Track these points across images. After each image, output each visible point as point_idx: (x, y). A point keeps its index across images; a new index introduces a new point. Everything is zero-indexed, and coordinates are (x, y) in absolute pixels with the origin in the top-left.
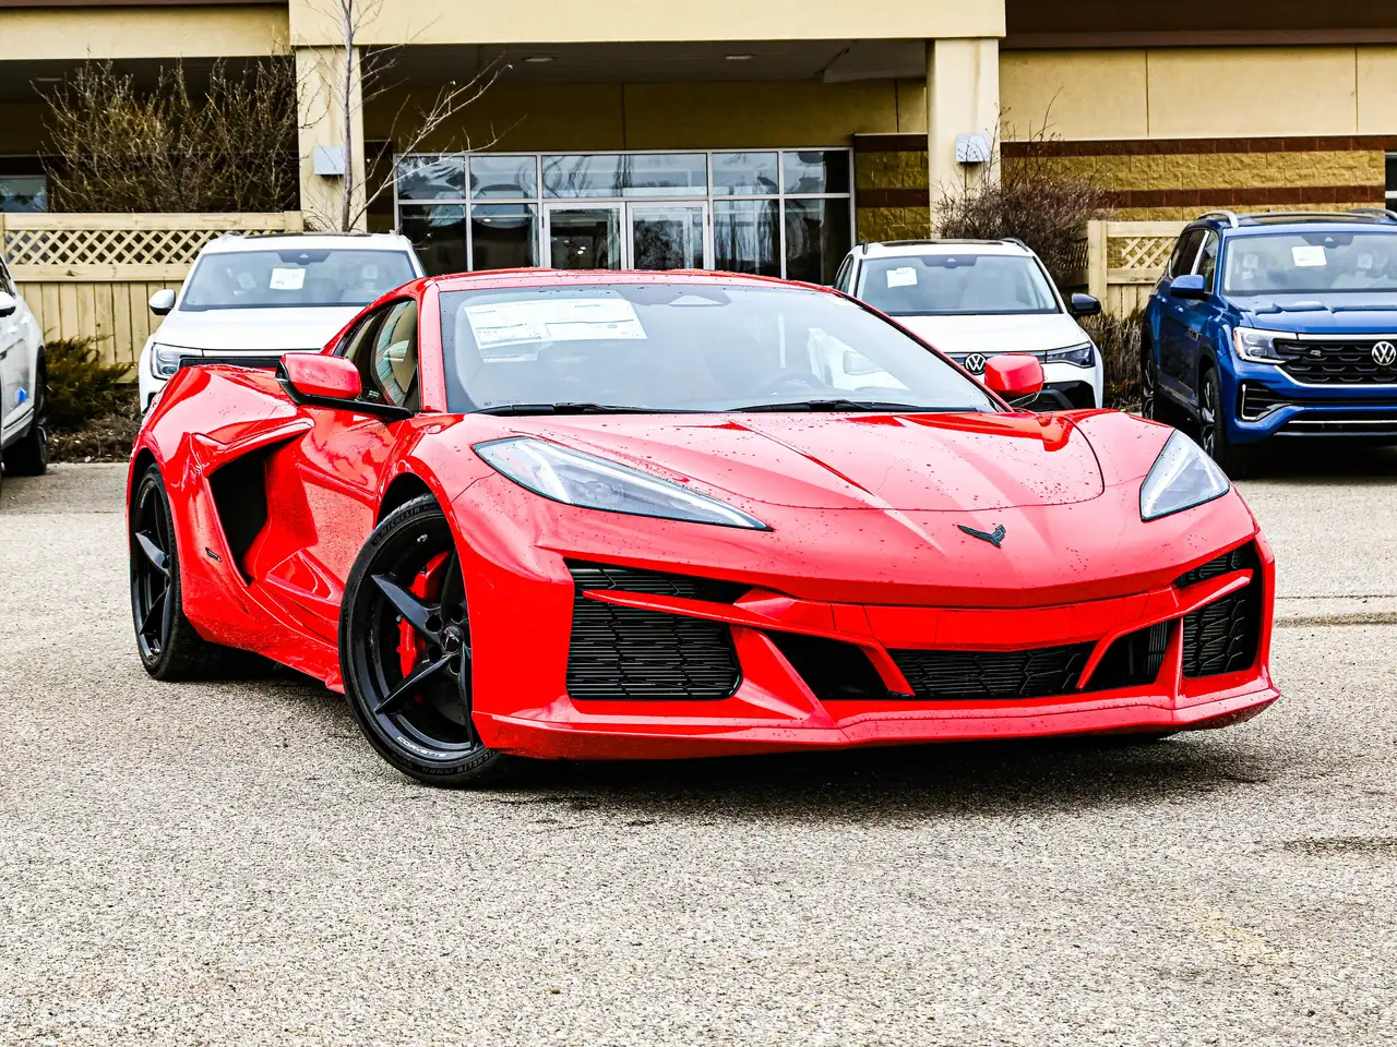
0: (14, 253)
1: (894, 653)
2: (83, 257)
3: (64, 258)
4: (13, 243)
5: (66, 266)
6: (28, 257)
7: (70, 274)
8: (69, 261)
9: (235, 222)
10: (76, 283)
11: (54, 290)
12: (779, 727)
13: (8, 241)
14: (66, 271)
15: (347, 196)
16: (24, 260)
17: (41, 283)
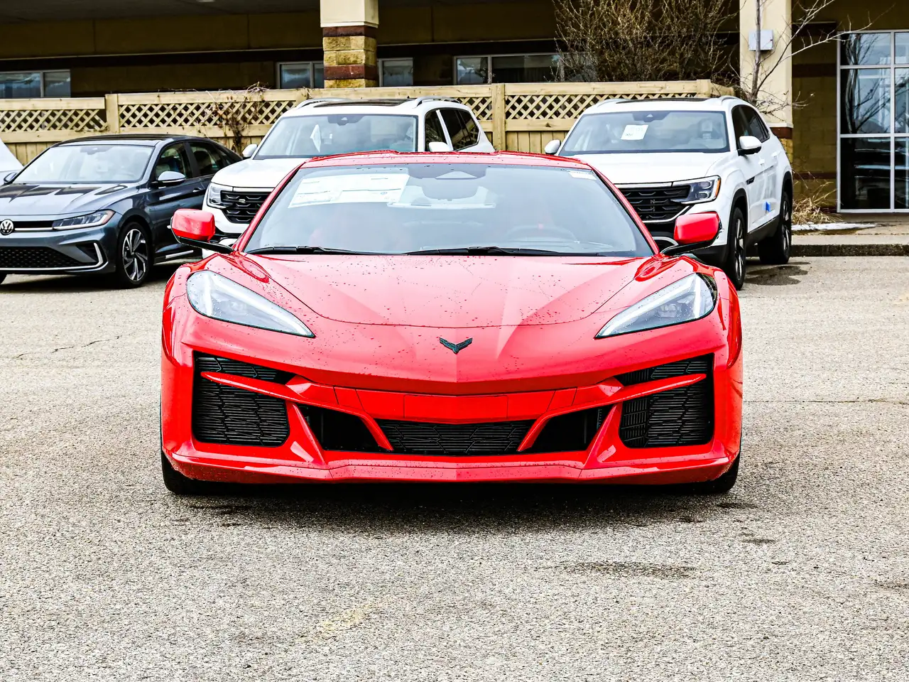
0: (511, 111)
1: (380, 422)
2: (557, 114)
3: (544, 114)
4: (510, 104)
5: (544, 120)
6: (520, 114)
7: (548, 125)
8: (548, 116)
9: (662, 88)
10: (552, 132)
11: (538, 136)
12: (295, 466)
13: (507, 102)
14: (546, 123)
15: (756, 67)
16: (517, 116)
17: (529, 132)
